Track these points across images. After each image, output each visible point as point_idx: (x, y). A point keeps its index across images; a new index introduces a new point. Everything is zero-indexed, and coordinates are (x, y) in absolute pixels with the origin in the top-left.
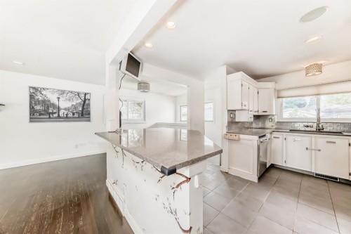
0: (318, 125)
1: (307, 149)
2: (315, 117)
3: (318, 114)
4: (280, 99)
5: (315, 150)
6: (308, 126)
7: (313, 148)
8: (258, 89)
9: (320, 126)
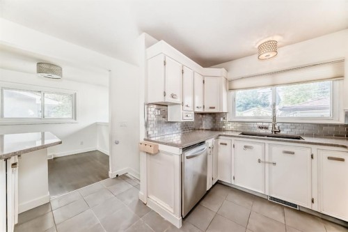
0: (274, 125)
1: (259, 161)
2: (270, 114)
3: (274, 111)
4: (232, 92)
5: (269, 163)
6: (262, 128)
7: (267, 160)
8: (204, 76)
9: (276, 127)
